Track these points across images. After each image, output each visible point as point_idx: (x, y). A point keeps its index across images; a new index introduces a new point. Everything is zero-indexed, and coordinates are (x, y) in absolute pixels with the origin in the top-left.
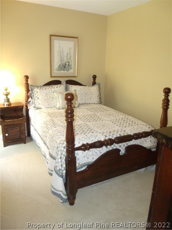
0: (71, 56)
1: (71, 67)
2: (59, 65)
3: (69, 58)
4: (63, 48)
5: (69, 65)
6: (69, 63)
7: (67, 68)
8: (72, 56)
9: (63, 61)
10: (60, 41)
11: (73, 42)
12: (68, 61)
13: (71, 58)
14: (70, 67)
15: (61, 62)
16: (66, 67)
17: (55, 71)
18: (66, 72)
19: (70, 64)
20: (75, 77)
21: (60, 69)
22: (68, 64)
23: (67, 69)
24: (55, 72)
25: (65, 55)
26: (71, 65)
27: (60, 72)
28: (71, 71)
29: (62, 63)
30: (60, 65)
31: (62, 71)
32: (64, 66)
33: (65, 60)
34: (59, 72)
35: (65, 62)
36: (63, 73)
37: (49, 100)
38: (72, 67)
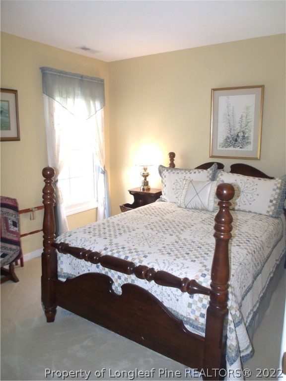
0: (249, 121)
1: (249, 141)
2: (225, 138)
3: (244, 125)
4: (233, 107)
5: (244, 136)
6: (244, 133)
7: (240, 142)
8: (251, 121)
9: (234, 130)
10: (229, 96)
11: (254, 96)
12: (242, 129)
13: (249, 124)
14: (247, 141)
15: (229, 132)
16: (239, 140)
17: (218, 146)
18: (238, 149)
19: (246, 136)
20: (256, 159)
21: (227, 145)
22: (242, 135)
23: (240, 145)
24: (218, 148)
25: (238, 119)
26: (248, 138)
27: (227, 149)
28: (249, 148)
29: (232, 134)
30: (228, 137)
31: (231, 148)
32: (235, 140)
33: (238, 128)
34: (224, 149)
35: (236, 133)
36: (232, 150)
37: (179, 190)
38: (251, 140)
